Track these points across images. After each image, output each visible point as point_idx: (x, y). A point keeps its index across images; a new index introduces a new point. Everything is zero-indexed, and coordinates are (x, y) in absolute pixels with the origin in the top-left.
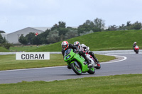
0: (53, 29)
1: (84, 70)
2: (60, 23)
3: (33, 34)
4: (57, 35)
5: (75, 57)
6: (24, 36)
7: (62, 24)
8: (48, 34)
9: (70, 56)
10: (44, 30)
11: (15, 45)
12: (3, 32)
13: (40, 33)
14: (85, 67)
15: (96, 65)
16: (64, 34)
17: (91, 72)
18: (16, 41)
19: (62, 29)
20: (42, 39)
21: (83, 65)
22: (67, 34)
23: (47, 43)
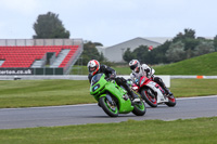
0: (175, 40)
1: (122, 109)
2: (186, 31)
3: (145, 48)
4: (182, 49)
5: (107, 88)
6: (132, 50)
7: (190, 33)
8: (168, 48)
9: (99, 86)
10: (162, 42)
11: (118, 64)
12: (99, 44)
13: (155, 46)
14: (126, 105)
15: (167, 100)
16: (193, 48)
17: (138, 113)
18: (119, 58)
19: (189, 40)
20: (159, 55)
21: (122, 101)
22: (197, 48)
23: (166, 61)
